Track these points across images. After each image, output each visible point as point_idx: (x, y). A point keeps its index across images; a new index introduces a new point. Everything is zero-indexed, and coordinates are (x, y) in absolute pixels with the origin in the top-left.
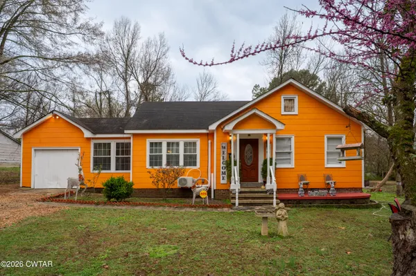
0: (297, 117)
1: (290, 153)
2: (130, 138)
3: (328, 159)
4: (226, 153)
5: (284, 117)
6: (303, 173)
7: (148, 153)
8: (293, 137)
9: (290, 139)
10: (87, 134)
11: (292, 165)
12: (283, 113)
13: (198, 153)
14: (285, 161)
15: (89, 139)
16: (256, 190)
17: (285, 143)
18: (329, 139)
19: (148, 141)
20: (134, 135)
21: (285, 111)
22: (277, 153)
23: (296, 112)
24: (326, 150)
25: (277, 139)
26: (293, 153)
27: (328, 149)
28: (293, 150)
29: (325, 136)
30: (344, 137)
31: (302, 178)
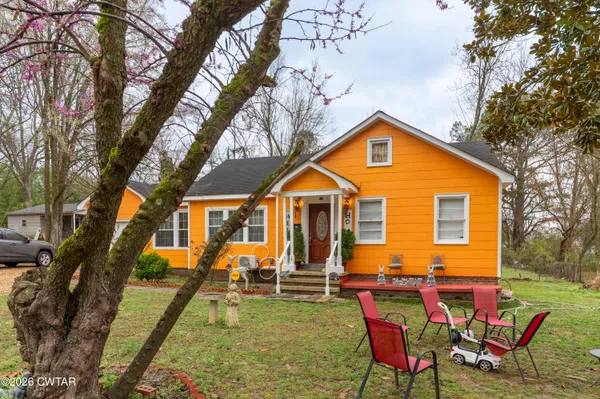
0: (390, 170)
1: (380, 223)
2: (186, 207)
3: (439, 232)
5: (371, 171)
6: (397, 253)
7: (207, 225)
8: (385, 199)
9: (380, 202)
11: (383, 241)
12: (370, 164)
13: (266, 224)
14: (374, 235)
16: (313, 273)
17: (372, 209)
18: (442, 201)
19: (207, 209)
20: (191, 202)
21: (373, 161)
22: (361, 223)
23: (389, 162)
24: (436, 218)
25: (362, 203)
26: (384, 224)
27: (440, 216)
28: (384, 218)
29: (436, 197)
30: (468, 197)
31: (396, 259)
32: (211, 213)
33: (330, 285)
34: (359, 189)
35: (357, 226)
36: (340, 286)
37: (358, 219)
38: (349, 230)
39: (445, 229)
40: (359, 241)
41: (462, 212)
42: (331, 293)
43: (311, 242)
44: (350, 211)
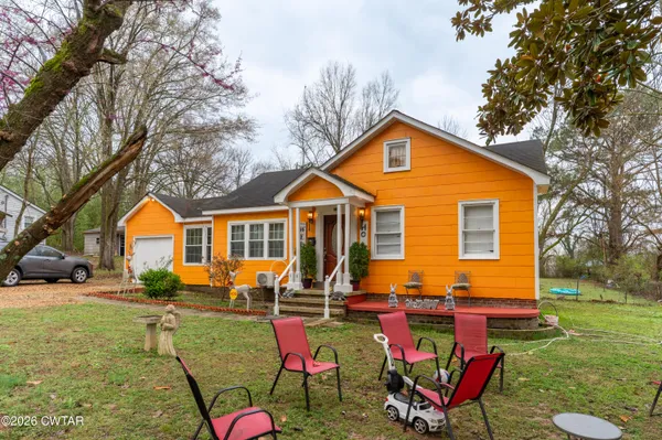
0: (409, 175)
1: (399, 235)
3: (465, 245)
4: (304, 237)
5: (389, 176)
6: (418, 269)
7: (229, 240)
8: (403, 208)
9: (398, 212)
10: (178, 219)
11: (401, 256)
12: (386, 169)
13: (285, 239)
14: (392, 248)
15: (181, 224)
16: (318, 292)
17: (391, 219)
18: (467, 209)
19: (230, 223)
20: (215, 217)
21: (390, 166)
22: (377, 236)
23: (407, 167)
24: (461, 229)
25: (379, 214)
26: (403, 236)
27: (466, 226)
28: (402, 230)
29: (460, 205)
30: (497, 203)
31: (417, 276)
32: (233, 227)
33: (330, 306)
34: (375, 197)
35: (373, 239)
36: (346, 307)
37: (374, 231)
38: (363, 244)
39: (471, 241)
40: (375, 256)
41: (490, 221)
42: (331, 315)
43: (326, 257)
44: (366, 223)
